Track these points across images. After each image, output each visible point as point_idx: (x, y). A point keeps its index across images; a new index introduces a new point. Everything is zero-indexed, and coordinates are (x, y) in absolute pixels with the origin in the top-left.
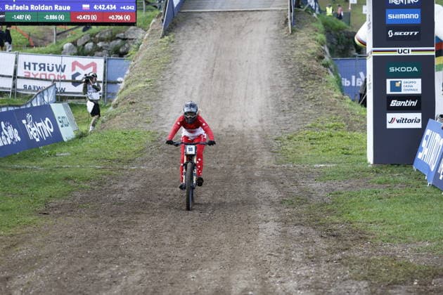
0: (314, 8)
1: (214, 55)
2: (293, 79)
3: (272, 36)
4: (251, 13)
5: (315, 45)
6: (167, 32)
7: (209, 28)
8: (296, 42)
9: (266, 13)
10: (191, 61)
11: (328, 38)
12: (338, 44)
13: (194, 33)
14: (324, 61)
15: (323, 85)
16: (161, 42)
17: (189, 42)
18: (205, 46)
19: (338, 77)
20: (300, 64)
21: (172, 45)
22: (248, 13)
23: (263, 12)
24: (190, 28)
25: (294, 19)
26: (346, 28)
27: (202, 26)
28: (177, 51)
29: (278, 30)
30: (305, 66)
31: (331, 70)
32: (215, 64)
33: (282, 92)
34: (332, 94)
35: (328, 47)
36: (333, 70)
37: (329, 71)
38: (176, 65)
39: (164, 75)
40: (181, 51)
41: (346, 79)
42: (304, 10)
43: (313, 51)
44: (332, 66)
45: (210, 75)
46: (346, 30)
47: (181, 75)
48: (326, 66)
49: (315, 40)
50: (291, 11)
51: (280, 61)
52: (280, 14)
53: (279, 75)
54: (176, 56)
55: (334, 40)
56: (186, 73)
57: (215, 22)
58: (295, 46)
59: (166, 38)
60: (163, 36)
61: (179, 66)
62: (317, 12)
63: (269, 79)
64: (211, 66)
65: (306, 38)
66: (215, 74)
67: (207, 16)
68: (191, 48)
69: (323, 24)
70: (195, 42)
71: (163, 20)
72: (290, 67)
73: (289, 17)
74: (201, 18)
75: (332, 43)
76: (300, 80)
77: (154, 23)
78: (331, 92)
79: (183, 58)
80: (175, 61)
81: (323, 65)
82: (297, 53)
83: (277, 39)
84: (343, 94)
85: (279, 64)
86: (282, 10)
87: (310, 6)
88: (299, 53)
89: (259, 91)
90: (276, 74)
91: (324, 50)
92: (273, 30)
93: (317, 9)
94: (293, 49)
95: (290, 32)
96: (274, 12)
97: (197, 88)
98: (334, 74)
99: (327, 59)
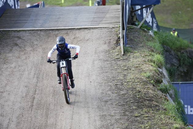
0: (151, 24)
1: (35, 80)
2: (126, 107)
3: (101, 57)
4: (77, 31)
5: (151, 68)
7: (28, 49)
8: (130, 64)
9: (95, 31)
10: (8, 88)
11: (166, 58)
12: (180, 65)
13: (11, 55)
14: (162, 86)
15: (161, 114)
17: (5, 66)
18: (24, 70)
19: (179, 103)
20: (133, 89)
22: (74, 31)
23: (92, 30)
25: (127, 37)
26: (188, 47)
27: (20, 47)
29: (109, 51)
30: (139, 92)
31: (171, 96)
32: (36, 91)
33: (113, 121)
34: (172, 124)
35: (166, 69)
36: (173, 96)
37: (169, 98)
41: (189, 107)
42: (139, 27)
43: (148, 74)
44: (171, 92)
45: (30, 104)
46: (188, 49)
48: (165, 91)
49: (151, 61)
50: (123, 29)
51: (110, 86)
52: (111, 32)
53: (110, 102)
55: (175, 61)
57: (36, 43)
58: (128, 69)
62: (155, 29)
63: (98, 107)
64: (31, 93)
65: (141, 59)
66: (35, 102)
67: (26, 36)
68: (8, 73)
69: (160, 43)
70: (13, 66)
72: (122, 92)
73: (121, 35)
74: (19, 38)
75: (172, 65)
76: (134, 107)
78: (171, 121)
81: (161, 90)
82: (130, 76)
83: (107, 61)
84: (185, 124)
85: (110, 90)
86: (113, 28)
87: (146, 21)
88: (132, 77)
89: (87, 121)
90: (106, 102)
91: (162, 73)
92: (102, 52)
93: (155, 25)
94: (125, 73)
95: (122, 53)
96: (103, 30)
97: (14, 119)
98: (174, 101)
99: (166, 82)
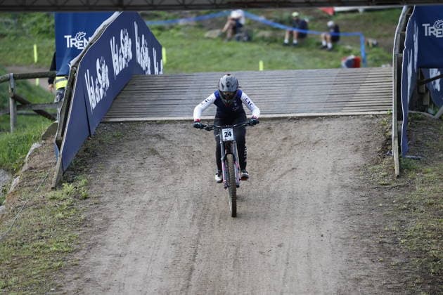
1: (194, 230)
2: (405, 293)
3: (347, 181)
4: (292, 124)
6: (69, 173)
7: (181, 161)
8: (413, 197)
9: (333, 123)
10: (133, 246)
13: (141, 174)
16: (54, 198)
17: (128, 199)
18: (170, 209)
20: (422, 253)
21: (81, 206)
22: (285, 124)
23: (326, 122)
24: (133, 162)
25: (408, 137)
27: (163, 158)
28: (97, 220)
29: (365, 167)
30: (436, 260)
32: (195, 254)
38: (93, 259)
39: (58, 282)
40: (107, 220)
45: (182, 282)
47: (104, 283)
50: (399, 117)
51: (368, 245)
52: (371, 125)
53: (366, 282)
54: (93, 233)
56: (118, 276)
57: (197, 148)
58: (411, 208)
59: (68, 187)
60: (59, 185)
61: (101, 260)
63: (338, 292)
64: (185, 259)
65: (440, 187)
66: (194, 277)
67: (176, 133)
68: (133, 214)
70: (146, 198)
71: (59, 143)
72: (396, 260)
73: (393, 133)
74: (160, 137)
77: (36, 150)
79: (111, 240)
80: (90, 247)
82: (414, 225)
83: (360, 189)
85: (367, 254)
86: (376, 116)
88: (419, 225)
90: (358, 280)
92: (349, 169)
94: (403, 217)
95: (397, 172)
96: (352, 121)
